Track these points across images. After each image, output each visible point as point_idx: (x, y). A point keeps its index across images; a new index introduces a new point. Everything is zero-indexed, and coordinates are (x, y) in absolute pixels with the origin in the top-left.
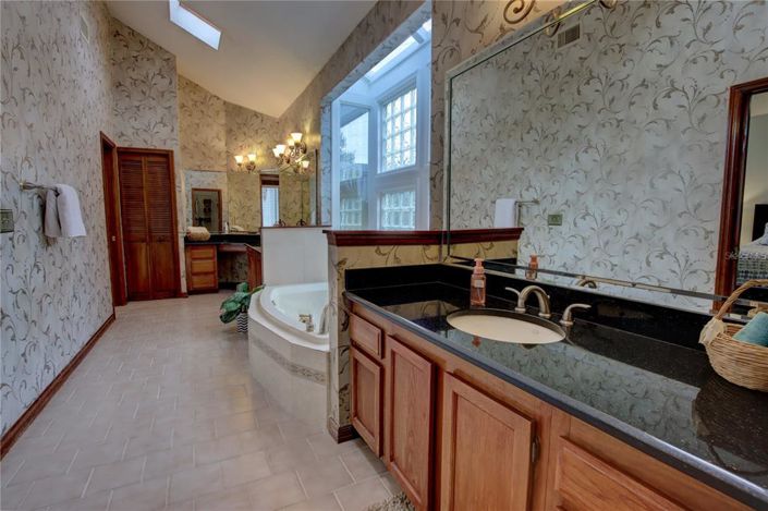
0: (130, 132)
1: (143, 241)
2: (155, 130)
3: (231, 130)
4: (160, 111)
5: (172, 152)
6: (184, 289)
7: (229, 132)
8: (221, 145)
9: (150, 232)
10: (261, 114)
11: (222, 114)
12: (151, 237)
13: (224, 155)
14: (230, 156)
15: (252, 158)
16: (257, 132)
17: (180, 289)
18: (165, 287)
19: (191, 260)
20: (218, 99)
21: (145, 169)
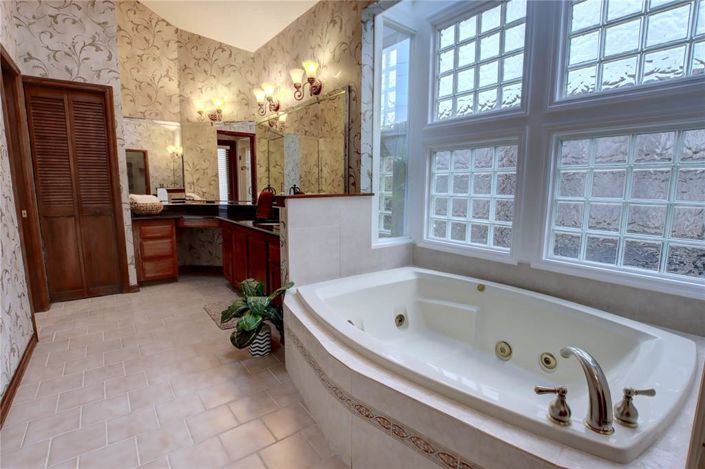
0: (43, 54)
1: (70, 216)
2: (83, 55)
3: (186, 67)
4: (90, 29)
5: (110, 88)
6: (133, 280)
7: (184, 69)
8: (172, 86)
9: (80, 203)
10: (229, 47)
11: (174, 46)
12: (81, 210)
13: (176, 100)
14: (184, 101)
15: (218, 104)
16: (223, 70)
17: (128, 281)
18: (106, 279)
19: (142, 238)
20: (168, 24)
21: (69, 113)
